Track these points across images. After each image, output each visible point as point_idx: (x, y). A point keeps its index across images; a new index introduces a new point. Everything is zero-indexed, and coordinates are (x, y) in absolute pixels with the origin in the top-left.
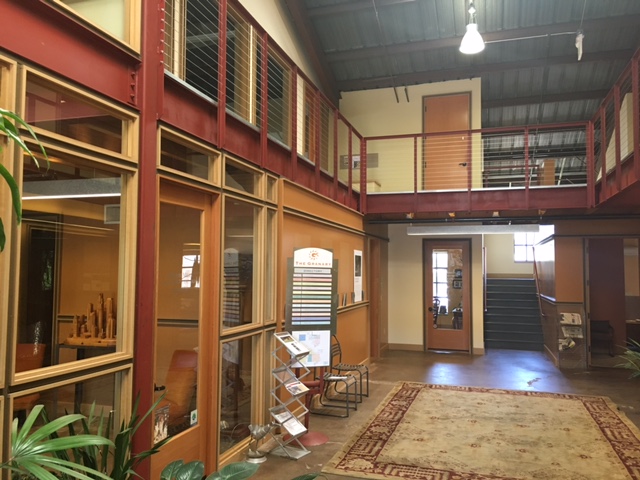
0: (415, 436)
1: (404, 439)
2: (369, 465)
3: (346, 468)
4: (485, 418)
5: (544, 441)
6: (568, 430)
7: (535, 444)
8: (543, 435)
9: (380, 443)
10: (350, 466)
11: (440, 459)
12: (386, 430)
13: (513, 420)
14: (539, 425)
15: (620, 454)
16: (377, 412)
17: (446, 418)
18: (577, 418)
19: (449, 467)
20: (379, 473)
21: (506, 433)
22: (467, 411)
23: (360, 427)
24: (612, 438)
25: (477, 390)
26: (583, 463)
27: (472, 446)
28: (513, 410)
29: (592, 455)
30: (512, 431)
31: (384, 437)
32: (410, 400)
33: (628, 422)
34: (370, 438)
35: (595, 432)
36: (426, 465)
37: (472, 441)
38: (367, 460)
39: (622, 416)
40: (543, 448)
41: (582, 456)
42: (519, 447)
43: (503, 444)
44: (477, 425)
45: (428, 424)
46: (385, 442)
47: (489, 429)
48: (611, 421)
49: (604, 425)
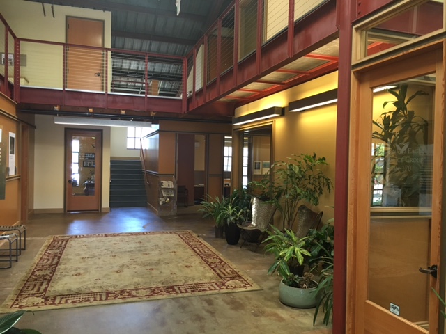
0: (73, 273)
1: (65, 276)
2: (41, 300)
3: (20, 307)
4: (121, 253)
5: (162, 261)
6: (175, 252)
7: (157, 263)
8: (161, 257)
9: (45, 283)
10: (24, 304)
11: (96, 285)
12: (48, 272)
13: (140, 251)
14: (157, 252)
15: (207, 262)
16: (36, 260)
17: (94, 257)
18: (177, 244)
19: (104, 289)
20: (51, 304)
21: (138, 260)
22: (108, 250)
23: (24, 274)
24: (200, 253)
25: (111, 235)
26: (188, 270)
27: (117, 272)
28: (138, 245)
29: (192, 265)
30: (141, 258)
31: (48, 278)
32: (62, 248)
33: (206, 243)
34: (36, 280)
35: (190, 251)
36: (87, 291)
37: (117, 269)
38: (37, 297)
39: (201, 240)
40: (164, 265)
41: (186, 266)
42: (149, 267)
43: (137, 267)
44: (117, 258)
45: (81, 262)
46: (49, 281)
47: (126, 259)
48: (196, 243)
49: (193, 246)
